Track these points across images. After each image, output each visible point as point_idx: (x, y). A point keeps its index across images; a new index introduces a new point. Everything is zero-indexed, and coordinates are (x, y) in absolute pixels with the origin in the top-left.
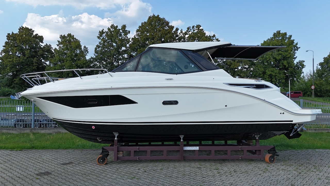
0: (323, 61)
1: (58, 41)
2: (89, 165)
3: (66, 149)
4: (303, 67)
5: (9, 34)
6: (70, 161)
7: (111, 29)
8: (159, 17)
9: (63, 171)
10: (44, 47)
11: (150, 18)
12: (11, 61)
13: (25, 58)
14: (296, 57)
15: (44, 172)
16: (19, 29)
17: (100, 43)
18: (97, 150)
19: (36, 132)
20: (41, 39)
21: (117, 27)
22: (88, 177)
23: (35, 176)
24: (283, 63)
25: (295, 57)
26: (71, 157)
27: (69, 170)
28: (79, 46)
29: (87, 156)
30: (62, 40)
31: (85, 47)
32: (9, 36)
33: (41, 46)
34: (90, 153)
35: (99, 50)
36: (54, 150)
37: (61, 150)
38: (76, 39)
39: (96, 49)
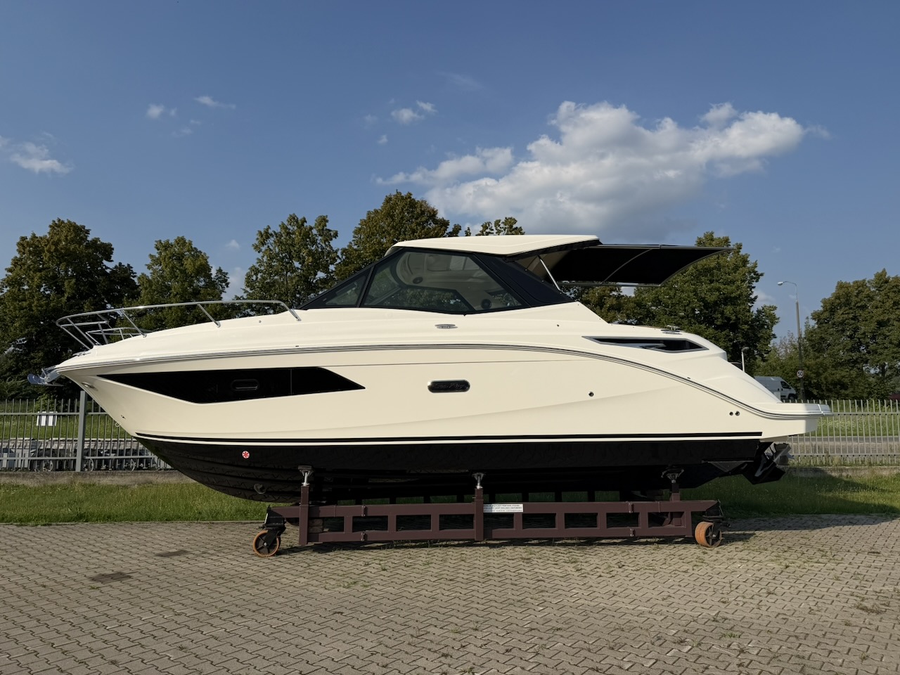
0: (821, 309)
1: (151, 256)
2: (231, 557)
3: (167, 520)
4: (773, 323)
5: (23, 239)
6: (181, 548)
7: (289, 227)
8: (413, 197)
9: (162, 570)
10: (113, 272)
11: (388, 200)
12: (26, 308)
13: (64, 299)
14: (756, 297)
15: (111, 572)
16: (50, 226)
17: (260, 261)
18: (251, 523)
19: (88, 482)
20: (107, 251)
21: (304, 221)
22: (231, 585)
23: (87, 582)
24: (723, 311)
25: (752, 296)
26: (182, 540)
27: (178, 569)
28: (204, 269)
29: (225, 537)
30: (160, 253)
31: (220, 271)
32: (23, 244)
33: (107, 268)
34: (231, 529)
35: (257, 278)
36: (135, 523)
37: (153, 524)
38: (197, 251)
39: (249, 277)
